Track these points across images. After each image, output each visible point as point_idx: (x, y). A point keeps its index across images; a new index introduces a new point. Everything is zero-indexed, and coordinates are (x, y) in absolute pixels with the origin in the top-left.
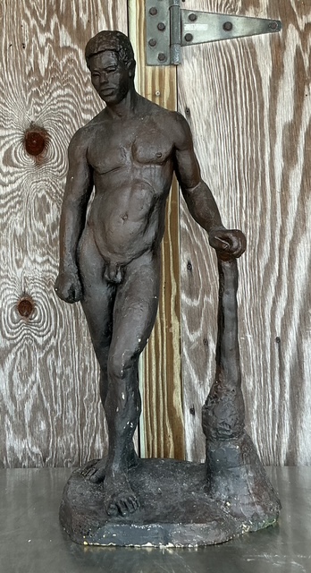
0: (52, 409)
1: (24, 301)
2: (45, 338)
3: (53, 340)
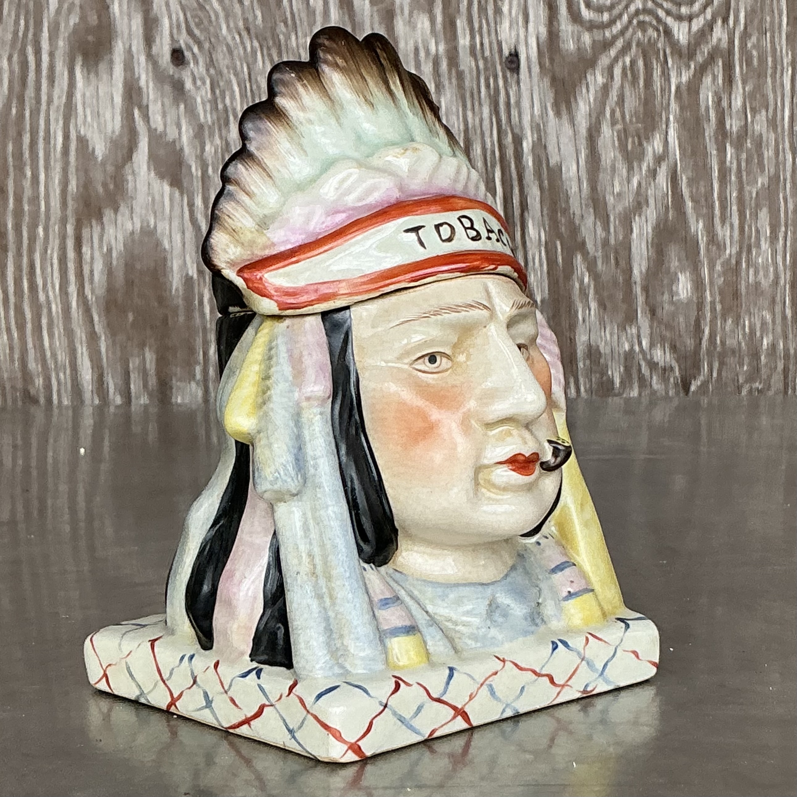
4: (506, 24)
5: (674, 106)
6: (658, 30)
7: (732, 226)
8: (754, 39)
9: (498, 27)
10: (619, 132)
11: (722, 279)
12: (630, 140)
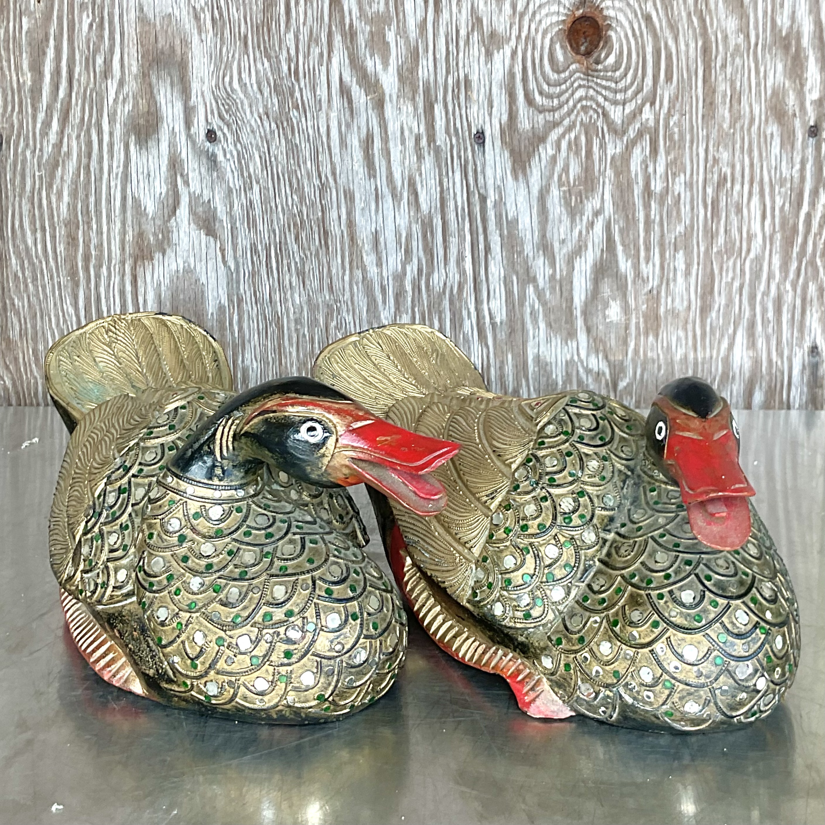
0: (638, 274)
1: (583, 18)
2: (629, 108)
3: (647, 114)
4: (475, 108)
5: (609, 172)
6: (598, 113)
7: (654, 265)
8: (676, 118)
9: (468, 110)
10: (564, 192)
11: (645, 306)
12: (573, 198)
